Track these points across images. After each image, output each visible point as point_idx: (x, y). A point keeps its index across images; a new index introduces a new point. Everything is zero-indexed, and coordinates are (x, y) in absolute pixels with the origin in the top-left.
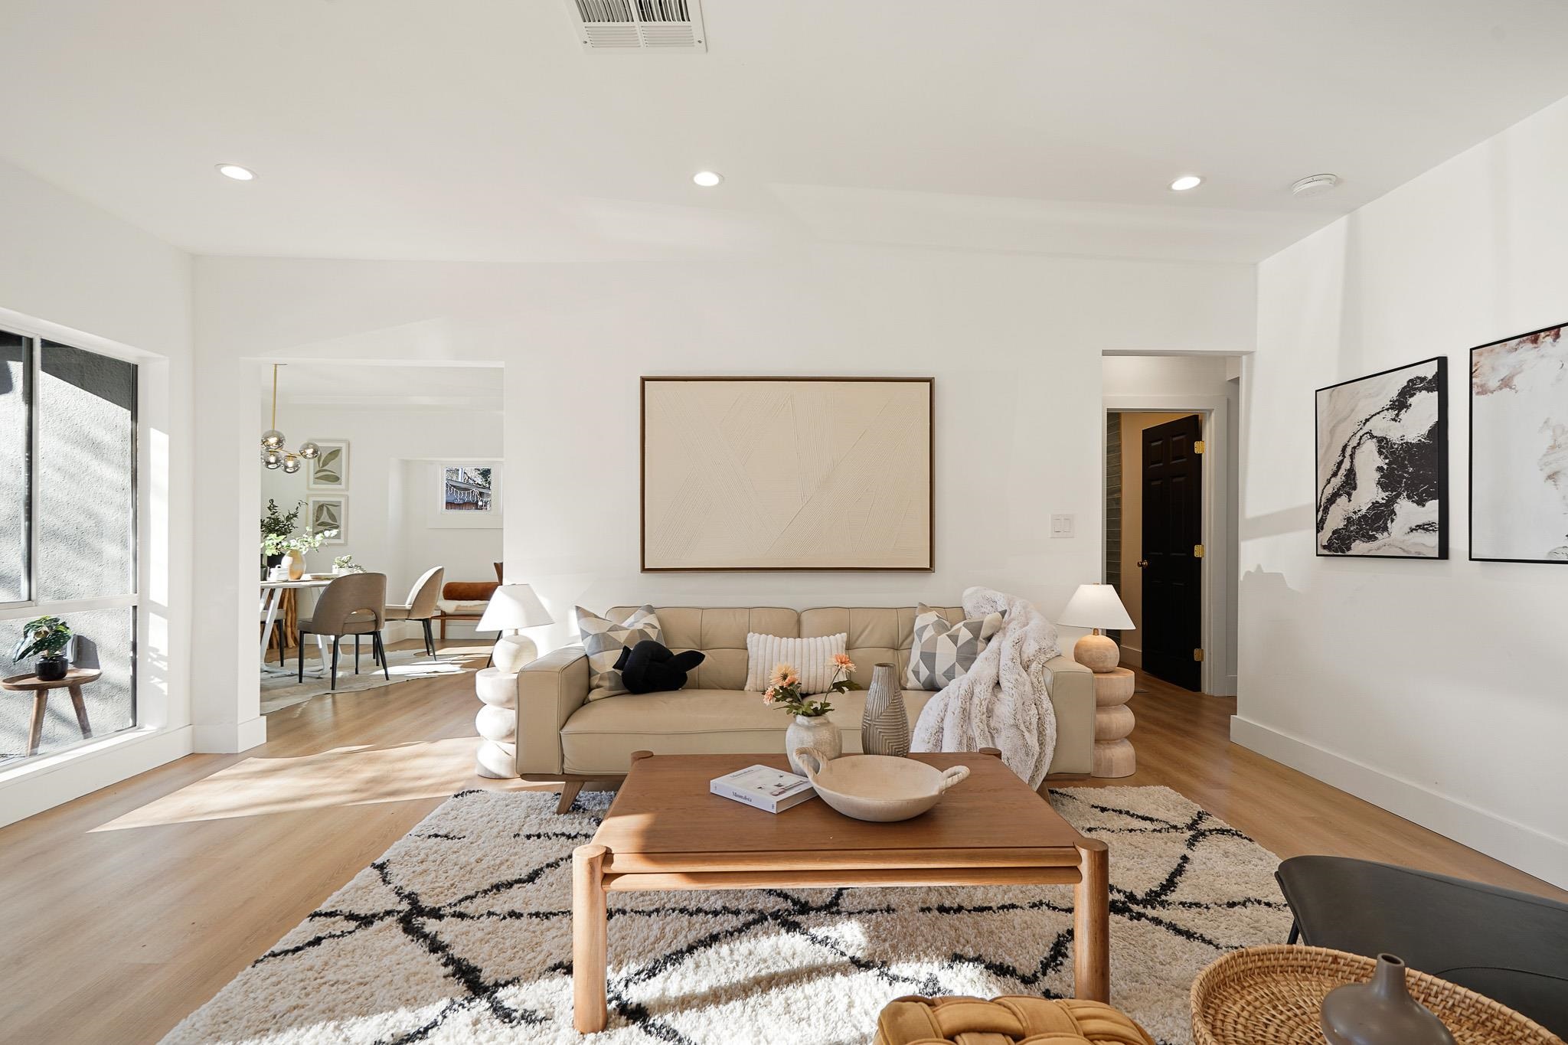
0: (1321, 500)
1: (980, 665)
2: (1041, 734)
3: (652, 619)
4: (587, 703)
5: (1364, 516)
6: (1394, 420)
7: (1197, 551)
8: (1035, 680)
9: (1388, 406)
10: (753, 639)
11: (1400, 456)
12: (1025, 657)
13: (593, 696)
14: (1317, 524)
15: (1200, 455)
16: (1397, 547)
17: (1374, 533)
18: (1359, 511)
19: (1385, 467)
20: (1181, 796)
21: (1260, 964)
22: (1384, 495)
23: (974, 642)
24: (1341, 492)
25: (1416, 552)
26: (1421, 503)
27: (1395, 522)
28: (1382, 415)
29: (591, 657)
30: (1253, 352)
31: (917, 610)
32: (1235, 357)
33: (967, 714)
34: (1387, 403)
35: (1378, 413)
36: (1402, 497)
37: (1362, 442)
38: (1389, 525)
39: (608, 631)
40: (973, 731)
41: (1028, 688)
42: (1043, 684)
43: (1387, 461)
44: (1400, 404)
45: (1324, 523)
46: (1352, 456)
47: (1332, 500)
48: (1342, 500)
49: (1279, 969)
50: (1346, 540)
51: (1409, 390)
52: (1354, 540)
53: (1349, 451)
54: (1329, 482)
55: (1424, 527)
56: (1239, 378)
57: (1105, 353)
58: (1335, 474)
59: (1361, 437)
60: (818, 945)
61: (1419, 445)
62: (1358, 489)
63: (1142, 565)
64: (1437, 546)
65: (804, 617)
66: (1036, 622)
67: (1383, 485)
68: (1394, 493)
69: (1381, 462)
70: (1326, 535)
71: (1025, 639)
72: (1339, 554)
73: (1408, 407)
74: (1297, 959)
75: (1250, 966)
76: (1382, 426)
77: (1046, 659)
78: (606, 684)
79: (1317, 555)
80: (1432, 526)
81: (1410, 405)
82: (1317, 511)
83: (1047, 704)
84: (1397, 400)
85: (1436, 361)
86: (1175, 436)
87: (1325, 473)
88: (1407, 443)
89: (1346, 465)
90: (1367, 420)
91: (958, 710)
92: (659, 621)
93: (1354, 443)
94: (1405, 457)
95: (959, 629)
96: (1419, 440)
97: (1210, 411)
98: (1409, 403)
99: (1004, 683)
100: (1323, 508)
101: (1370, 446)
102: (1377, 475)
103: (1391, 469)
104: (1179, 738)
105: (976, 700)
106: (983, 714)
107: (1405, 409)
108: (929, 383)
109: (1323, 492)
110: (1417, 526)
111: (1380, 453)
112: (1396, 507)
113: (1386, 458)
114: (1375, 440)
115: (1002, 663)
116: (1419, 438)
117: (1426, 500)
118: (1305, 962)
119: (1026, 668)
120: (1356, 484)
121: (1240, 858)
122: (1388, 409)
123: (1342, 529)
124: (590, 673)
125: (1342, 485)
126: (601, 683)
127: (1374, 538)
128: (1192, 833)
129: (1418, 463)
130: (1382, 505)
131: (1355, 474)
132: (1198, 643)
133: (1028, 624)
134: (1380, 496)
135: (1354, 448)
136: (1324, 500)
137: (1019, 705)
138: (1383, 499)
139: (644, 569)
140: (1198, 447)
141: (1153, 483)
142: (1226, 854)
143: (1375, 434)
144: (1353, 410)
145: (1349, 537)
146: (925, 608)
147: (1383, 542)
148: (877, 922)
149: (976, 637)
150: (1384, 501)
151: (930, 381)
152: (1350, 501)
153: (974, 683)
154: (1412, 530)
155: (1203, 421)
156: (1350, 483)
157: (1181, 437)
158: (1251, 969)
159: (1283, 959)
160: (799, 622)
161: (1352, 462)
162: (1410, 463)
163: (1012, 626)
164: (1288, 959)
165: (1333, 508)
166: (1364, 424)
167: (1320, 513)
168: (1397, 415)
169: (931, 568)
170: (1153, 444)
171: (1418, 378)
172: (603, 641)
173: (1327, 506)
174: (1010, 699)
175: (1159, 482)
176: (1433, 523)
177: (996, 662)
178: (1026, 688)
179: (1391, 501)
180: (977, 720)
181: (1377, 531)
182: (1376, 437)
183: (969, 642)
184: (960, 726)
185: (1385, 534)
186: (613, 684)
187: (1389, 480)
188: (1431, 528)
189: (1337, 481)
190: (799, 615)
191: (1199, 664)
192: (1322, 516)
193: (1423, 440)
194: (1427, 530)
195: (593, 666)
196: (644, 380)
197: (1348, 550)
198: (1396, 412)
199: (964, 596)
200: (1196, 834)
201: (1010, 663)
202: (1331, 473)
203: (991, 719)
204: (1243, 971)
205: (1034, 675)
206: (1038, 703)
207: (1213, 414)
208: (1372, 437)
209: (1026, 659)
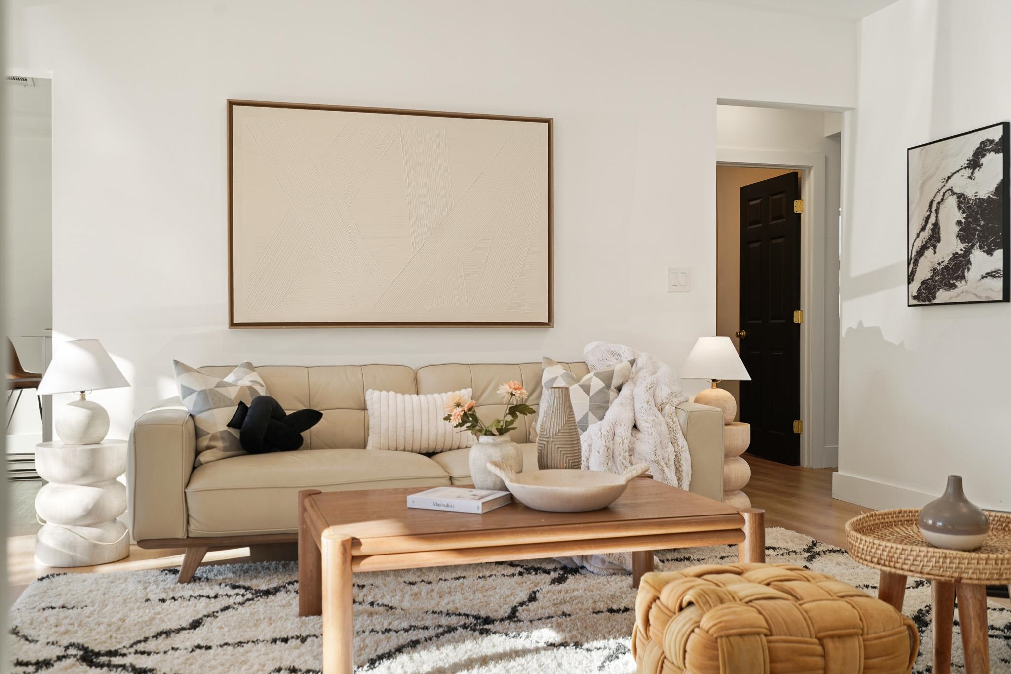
0: (912, 253)
1: (617, 410)
2: (678, 470)
3: (254, 376)
4: (199, 466)
5: (946, 267)
6: (970, 178)
7: (797, 317)
8: (670, 421)
9: (966, 165)
10: (373, 397)
11: (974, 211)
12: (659, 402)
13: (205, 457)
14: (908, 276)
15: (799, 215)
16: (972, 293)
17: (954, 282)
18: (943, 262)
19: (963, 221)
20: (796, 533)
21: (883, 521)
22: (962, 246)
23: (606, 390)
24: (928, 245)
25: (986, 297)
26: (990, 252)
27: (970, 270)
28: (961, 172)
29: (200, 417)
30: (854, 108)
31: (542, 364)
32: (837, 113)
33: (610, 453)
34: (964, 163)
35: (958, 171)
36: (975, 248)
37: (945, 198)
38: (966, 274)
39: (215, 387)
40: (617, 468)
41: (664, 428)
42: (678, 424)
43: (964, 215)
44: (974, 164)
45: (914, 275)
46: (937, 211)
47: (920, 253)
48: (929, 252)
49: (894, 524)
50: (933, 289)
51: (980, 152)
52: (939, 289)
53: (934, 207)
54: (918, 235)
55: (991, 274)
56: (840, 133)
57: (720, 102)
58: (923, 229)
59: (944, 193)
60: (513, 639)
61: (989, 201)
62: (941, 242)
63: (740, 336)
64: (1002, 291)
65: (422, 374)
66: (664, 369)
67: (962, 238)
68: (970, 245)
69: (960, 216)
70: (915, 286)
71: (657, 385)
72: (927, 303)
73: (980, 166)
74: (904, 516)
75: (877, 522)
76: (961, 183)
77: (678, 403)
78: (220, 444)
79: (909, 306)
80: (998, 273)
81: (982, 164)
82: (909, 264)
83: (682, 441)
84: (972, 160)
85: (1001, 126)
86: (775, 194)
87: (915, 228)
88: (979, 199)
89: (932, 220)
90: (949, 178)
91: (603, 448)
92: (263, 380)
93: (938, 199)
94: (978, 211)
95: (591, 378)
96: (989, 196)
97: (810, 168)
98: (981, 162)
99: (640, 424)
100: (914, 261)
101: (952, 201)
102: (957, 229)
103: (967, 223)
104: (786, 499)
105: (618, 440)
106: (626, 452)
107: (978, 168)
108: (547, 124)
109: (913, 246)
110: (987, 273)
111: (959, 208)
112: (972, 257)
113: (963, 212)
114: (955, 196)
115: (637, 407)
116: (989, 194)
117: (994, 250)
118: (909, 518)
119: (661, 410)
120: (940, 237)
121: (850, 565)
122: (965, 168)
123: (929, 279)
124: (198, 433)
125: (929, 239)
126: (213, 444)
127: (953, 287)
128: (809, 554)
129: (988, 216)
130: (960, 255)
131: (939, 228)
132: (797, 415)
133: (656, 372)
134: (958, 247)
135: (939, 203)
136: (914, 253)
137: (658, 442)
138: (961, 250)
139: (233, 324)
140: (797, 207)
141: (752, 246)
142: (839, 564)
143: (955, 190)
144: (938, 168)
145: (935, 287)
146: (550, 362)
147: (962, 291)
148: (558, 623)
149: (608, 386)
150: (962, 252)
151: (549, 121)
152: (935, 253)
153: (614, 425)
154: (983, 277)
155: (802, 180)
156: (935, 238)
157: (780, 196)
158: (877, 524)
159: (896, 517)
160: (416, 380)
161: (937, 217)
162: (982, 217)
163: (641, 374)
164: (899, 517)
165: (922, 260)
166: (947, 181)
167: (911, 266)
168: (972, 173)
169: (549, 324)
170: (752, 203)
171: (988, 140)
172: (211, 398)
173: (916, 258)
174: (650, 437)
175: (757, 245)
176: (999, 270)
177: (631, 407)
178: (663, 428)
179: (968, 252)
180: (621, 457)
181: (956, 279)
182: (956, 193)
183: (601, 391)
184: (605, 463)
185: (963, 282)
186: (227, 444)
187: (966, 233)
188: (997, 275)
189: (925, 235)
190: (416, 374)
191: (798, 436)
192: (913, 268)
193: (991, 196)
194: (994, 276)
195: (202, 426)
196: (231, 104)
197: (934, 299)
198: (972, 170)
199: (585, 351)
200: (812, 553)
201: (646, 406)
202: (921, 227)
203: (632, 457)
204: (873, 525)
205: (668, 415)
206: (674, 441)
207: (812, 172)
208: (953, 193)
209: (660, 403)
